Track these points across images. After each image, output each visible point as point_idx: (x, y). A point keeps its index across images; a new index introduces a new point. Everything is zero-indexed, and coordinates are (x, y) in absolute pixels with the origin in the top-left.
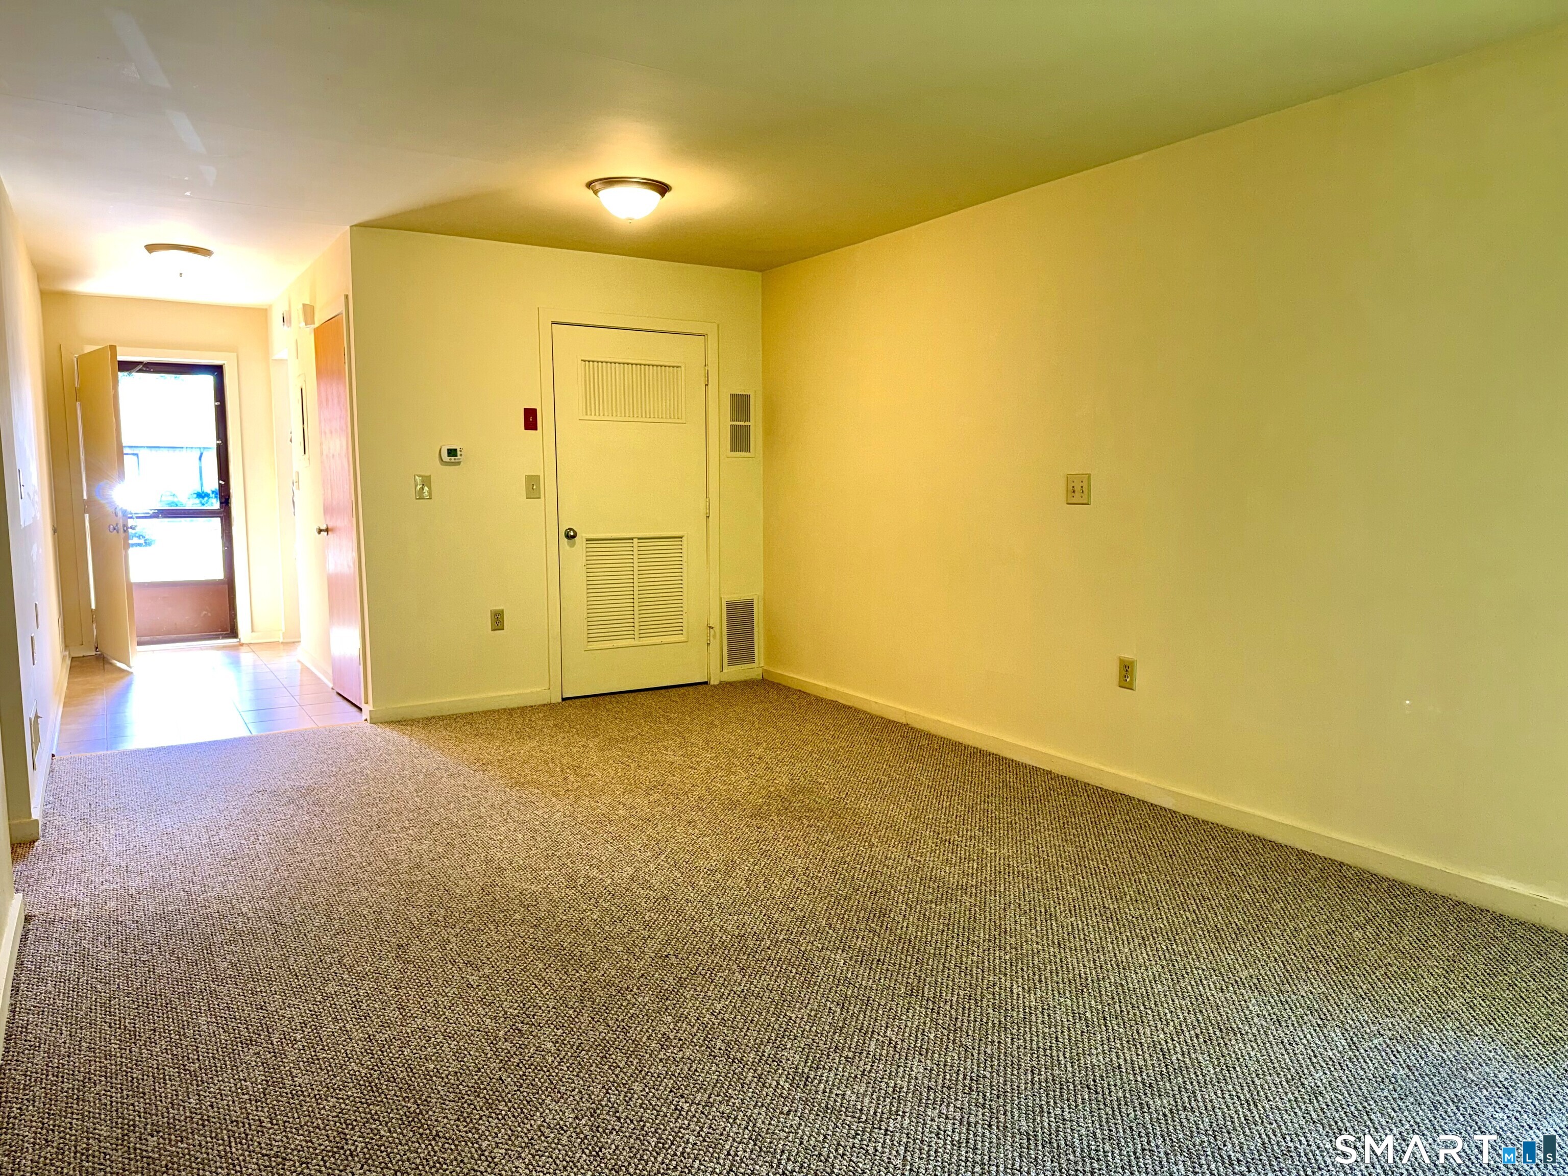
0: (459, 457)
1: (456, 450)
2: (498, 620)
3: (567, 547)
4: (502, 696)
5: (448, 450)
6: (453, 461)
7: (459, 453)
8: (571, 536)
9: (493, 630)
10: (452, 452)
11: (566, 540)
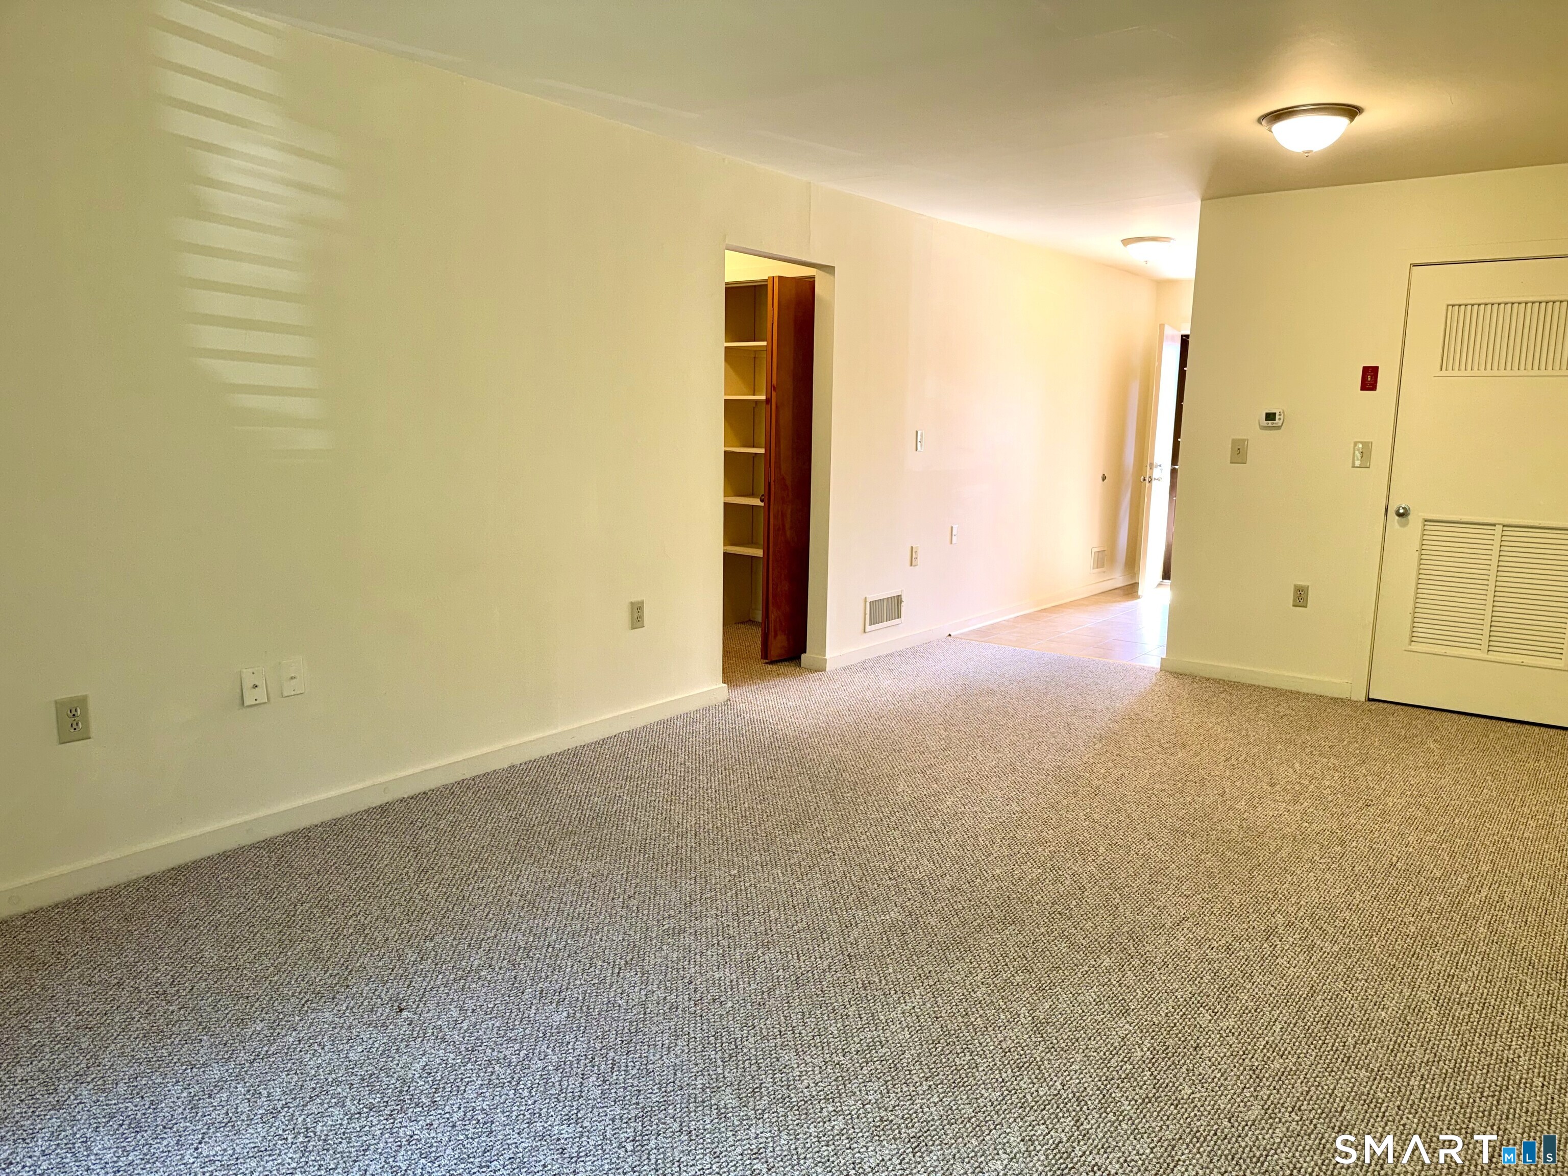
0: (1277, 421)
1: (1275, 414)
2: (1301, 596)
3: (1397, 526)
4: (1294, 677)
5: (1267, 414)
6: (1270, 425)
7: (1277, 417)
8: (1403, 514)
9: (1294, 606)
10: (1270, 417)
11: (1397, 518)
